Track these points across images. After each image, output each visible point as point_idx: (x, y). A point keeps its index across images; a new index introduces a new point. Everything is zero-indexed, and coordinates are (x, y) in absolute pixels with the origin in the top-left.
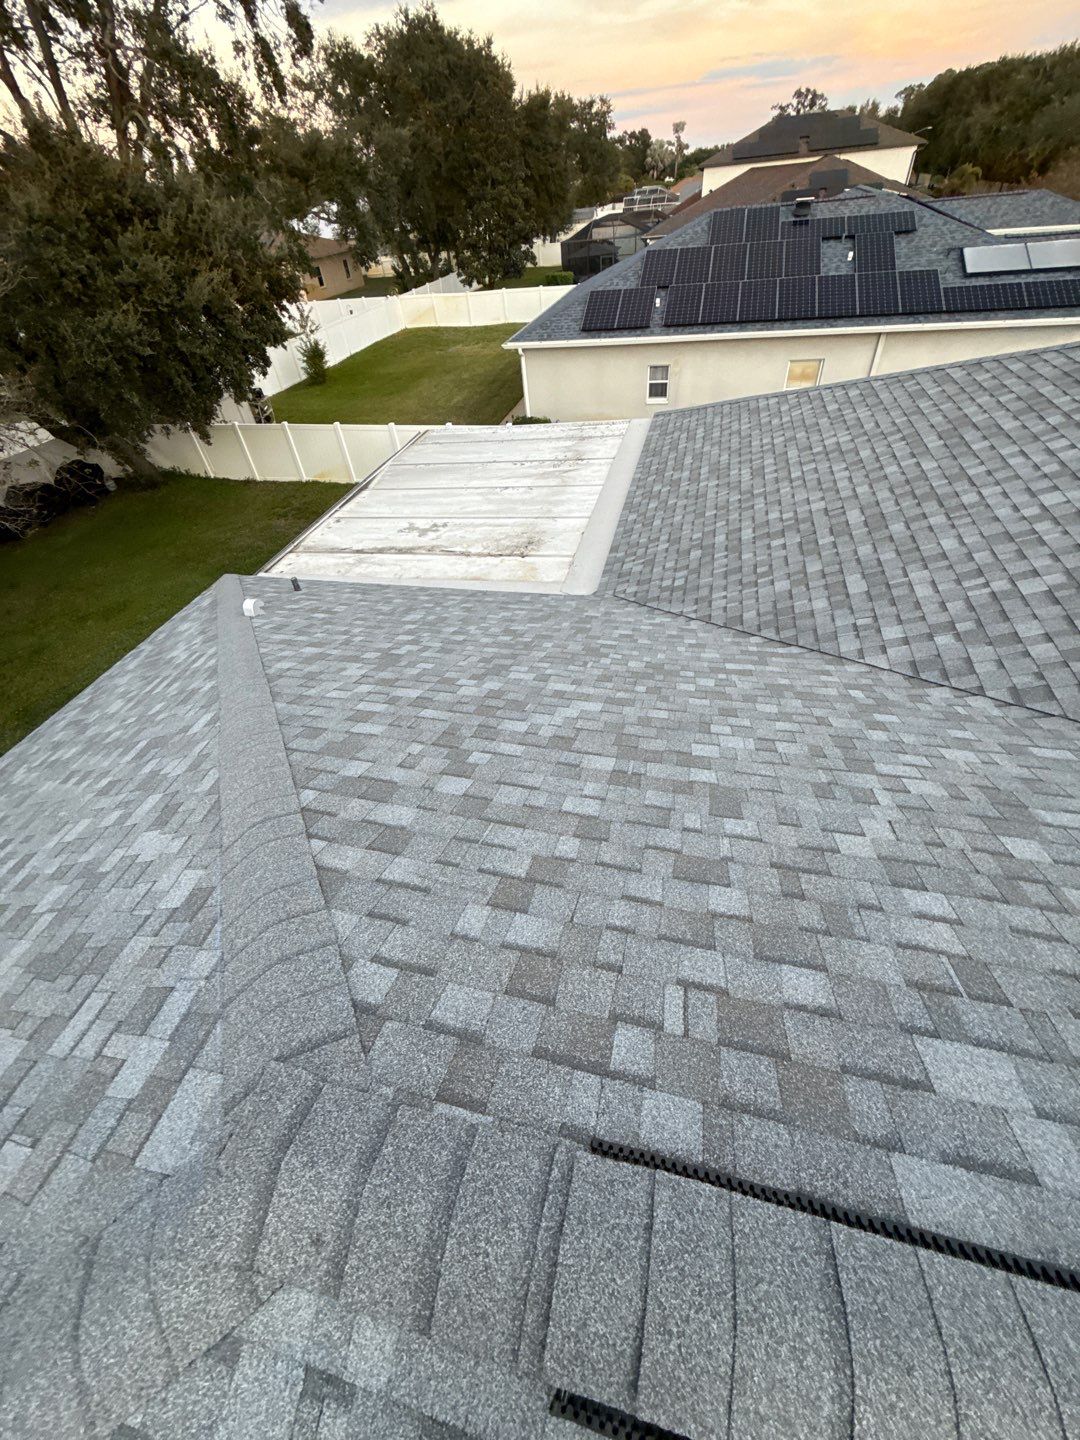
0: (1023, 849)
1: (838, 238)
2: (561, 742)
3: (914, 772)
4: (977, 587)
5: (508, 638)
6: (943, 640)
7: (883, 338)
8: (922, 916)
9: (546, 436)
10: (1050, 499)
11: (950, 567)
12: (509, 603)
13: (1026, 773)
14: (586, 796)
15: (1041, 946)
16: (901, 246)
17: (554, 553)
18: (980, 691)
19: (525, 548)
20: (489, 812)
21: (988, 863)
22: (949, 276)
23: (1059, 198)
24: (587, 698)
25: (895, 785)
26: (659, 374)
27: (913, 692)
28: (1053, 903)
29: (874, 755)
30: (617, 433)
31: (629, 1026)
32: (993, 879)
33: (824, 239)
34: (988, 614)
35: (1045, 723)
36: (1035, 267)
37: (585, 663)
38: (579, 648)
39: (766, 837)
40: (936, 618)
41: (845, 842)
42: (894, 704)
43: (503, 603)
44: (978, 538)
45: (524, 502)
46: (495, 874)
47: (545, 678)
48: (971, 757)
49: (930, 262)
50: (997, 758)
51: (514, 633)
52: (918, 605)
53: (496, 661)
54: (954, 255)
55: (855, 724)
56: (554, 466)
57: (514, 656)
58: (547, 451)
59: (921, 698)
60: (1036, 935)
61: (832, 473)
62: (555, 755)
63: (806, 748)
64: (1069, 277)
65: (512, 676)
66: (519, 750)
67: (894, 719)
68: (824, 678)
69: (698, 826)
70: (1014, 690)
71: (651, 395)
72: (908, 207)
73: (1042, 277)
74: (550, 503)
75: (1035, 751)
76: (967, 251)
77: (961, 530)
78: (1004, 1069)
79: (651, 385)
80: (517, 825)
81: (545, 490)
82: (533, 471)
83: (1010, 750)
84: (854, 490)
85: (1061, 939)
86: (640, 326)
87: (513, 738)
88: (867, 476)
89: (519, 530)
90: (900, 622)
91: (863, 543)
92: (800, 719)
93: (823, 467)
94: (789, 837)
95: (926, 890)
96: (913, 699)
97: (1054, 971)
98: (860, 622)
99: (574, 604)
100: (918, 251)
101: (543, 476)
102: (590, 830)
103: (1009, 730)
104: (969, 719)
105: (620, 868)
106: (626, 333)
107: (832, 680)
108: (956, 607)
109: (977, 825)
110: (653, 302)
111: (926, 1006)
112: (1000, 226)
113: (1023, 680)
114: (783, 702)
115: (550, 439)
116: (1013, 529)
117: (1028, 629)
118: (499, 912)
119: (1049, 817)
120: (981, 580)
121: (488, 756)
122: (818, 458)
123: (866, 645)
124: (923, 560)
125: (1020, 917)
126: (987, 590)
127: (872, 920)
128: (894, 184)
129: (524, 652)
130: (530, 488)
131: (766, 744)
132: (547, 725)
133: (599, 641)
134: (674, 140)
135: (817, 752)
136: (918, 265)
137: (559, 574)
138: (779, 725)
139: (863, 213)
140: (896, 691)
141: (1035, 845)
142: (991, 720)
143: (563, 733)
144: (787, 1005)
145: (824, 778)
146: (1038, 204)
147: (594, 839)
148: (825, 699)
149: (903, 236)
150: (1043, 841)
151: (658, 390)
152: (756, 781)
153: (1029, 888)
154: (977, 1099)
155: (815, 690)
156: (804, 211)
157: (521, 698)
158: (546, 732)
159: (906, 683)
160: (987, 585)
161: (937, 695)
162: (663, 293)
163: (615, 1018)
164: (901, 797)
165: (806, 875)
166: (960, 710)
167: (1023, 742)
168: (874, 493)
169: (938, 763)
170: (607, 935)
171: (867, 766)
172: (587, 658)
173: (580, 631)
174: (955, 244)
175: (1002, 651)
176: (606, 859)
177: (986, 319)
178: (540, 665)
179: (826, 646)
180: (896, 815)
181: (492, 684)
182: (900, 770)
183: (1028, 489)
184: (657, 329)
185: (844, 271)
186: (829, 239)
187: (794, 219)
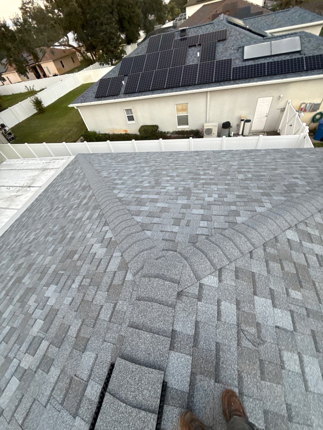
1: (195, 46)
7: (209, 94)
16: (220, 46)
22: (237, 61)
26: (129, 112)
33: (190, 47)
36: (273, 54)
49: (230, 55)
54: (240, 50)
64: (288, 57)
71: (129, 120)
72: (226, 27)
73: (276, 59)
76: (246, 48)
79: (128, 116)
86: (115, 94)
100: (226, 49)
106: (110, 98)
110: (121, 83)
128: (258, 7)
136: (225, 56)
139: (207, 32)
146: (294, 14)
149: (221, 42)
151: (131, 118)
156: (183, 34)
162: (126, 78)
174: (242, 44)
177: (248, 82)
184: (122, 95)
185: (195, 63)
186: (192, 46)
187: (179, 38)
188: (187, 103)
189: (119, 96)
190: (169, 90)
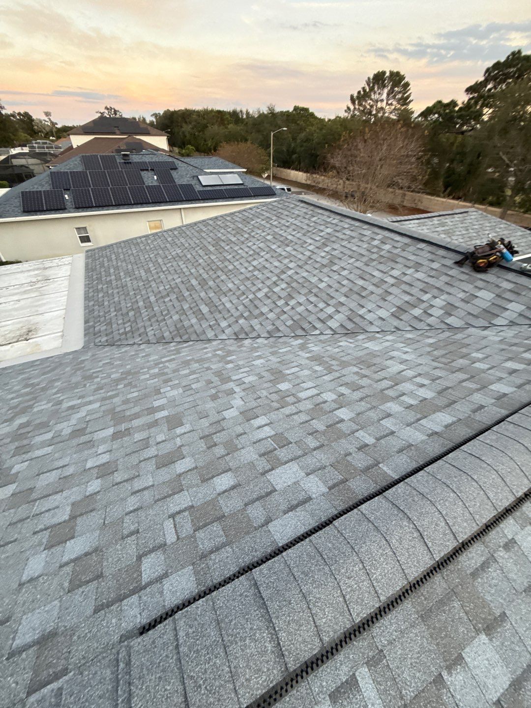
0: (284, 386)
1: (148, 170)
2: (77, 433)
3: (245, 375)
4: (245, 299)
5: (28, 390)
6: (241, 321)
7: (182, 210)
8: (259, 427)
9: (19, 270)
10: (255, 263)
11: (234, 294)
12: (23, 369)
13: (279, 360)
14: (100, 454)
15: (296, 417)
16: (174, 174)
17: (49, 333)
18: (259, 336)
19: (27, 335)
20: (34, 496)
21: (274, 397)
22: (197, 186)
23: (223, 160)
24: (90, 403)
25: (240, 383)
26: (83, 232)
27: (239, 344)
28: (296, 400)
29: (230, 374)
30: (67, 263)
31: (148, 556)
32: (277, 402)
33: (141, 170)
34: (252, 308)
35: (281, 340)
36: (225, 183)
37: (85, 386)
38: (79, 378)
39: (195, 428)
40: (237, 314)
41: (227, 414)
42: (234, 351)
43: (20, 370)
44: (238, 281)
45: (16, 310)
46: (46, 529)
47: (60, 403)
48: (262, 361)
49: (188, 181)
50: (270, 358)
51: (33, 385)
52: (229, 311)
53: (22, 406)
54: (195, 178)
55: (220, 365)
56: (31, 286)
57: (35, 398)
58: (23, 278)
59: (241, 346)
60: (294, 414)
61: (179, 266)
62: (75, 442)
63: (204, 382)
64: (236, 187)
65: (35, 410)
66: (49, 449)
67: (234, 357)
68: (205, 351)
69: (164, 439)
70: (268, 332)
71: (82, 242)
72: (171, 160)
73: (228, 187)
74: (36, 306)
75: (280, 351)
76: (199, 177)
77: (233, 279)
78: (294, 467)
79: (80, 237)
80: (57, 493)
81: (30, 300)
82: (16, 291)
83: (273, 353)
84: (190, 271)
85: (301, 411)
86: (62, 209)
87: (44, 444)
88: (193, 265)
89: (19, 326)
90: (225, 319)
91: (201, 292)
92: (199, 371)
93: (175, 264)
94: (205, 423)
95: (258, 417)
96: (239, 347)
97: (301, 424)
98: (211, 324)
99: (71, 356)
100: (182, 176)
101: (25, 292)
102: (105, 471)
103: (271, 347)
104: (259, 347)
105: (126, 481)
106: (53, 212)
107: (209, 350)
108: (241, 308)
109: (270, 384)
110: (63, 198)
111: (267, 461)
112: (208, 169)
113: (270, 328)
114: (190, 367)
115: (22, 272)
116: (248, 275)
117: (265, 310)
118: (53, 550)
119: (288, 372)
120: (245, 296)
121: (26, 463)
122: (171, 261)
123: (217, 332)
124: (224, 293)
125: (287, 410)
126: (248, 299)
127: (243, 440)
128: (163, 150)
129: (42, 393)
130: (19, 301)
131: (187, 388)
132: (66, 428)
133: (91, 371)
134: (48, 120)
135: (209, 382)
136: (184, 182)
137: (57, 343)
138: (191, 377)
139: (154, 160)
140: (232, 345)
141: (287, 383)
142: (265, 345)
143: (78, 427)
144: (219, 494)
145: (213, 391)
146: (217, 162)
147: (109, 474)
148: (208, 359)
149: (173, 170)
150: (289, 381)
151: (85, 239)
152: (186, 406)
153: (288, 399)
154: (289, 483)
155: (203, 357)
156: (127, 158)
157: (45, 419)
158: (67, 431)
159: (235, 342)
160: (247, 297)
161: (247, 342)
162: (68, 192)
163: (140, 558)
164: (243, 386)
165: (215, 435)
166: (255, 345)
167: (276, 349)
168: (198, 271)
169: (252, 368)
170: (127, 519)
171: (229, 379)
172: (86, 382)
173: (79, 369)
174: (194, 174)
175: (261, 319)
176: (119, 480)
177: (216, 202)
178: (54, 397)
179: (202, 337)
180: (243, 394)
181: (23, 420)
182: (241, 376)
183: (247, 261)
184: (71, 210)
185: (155, 184)
186: (143, 170)
187: (123, 161)
188: (160, 220)
189: (66, 211)
190: (139, 206)
